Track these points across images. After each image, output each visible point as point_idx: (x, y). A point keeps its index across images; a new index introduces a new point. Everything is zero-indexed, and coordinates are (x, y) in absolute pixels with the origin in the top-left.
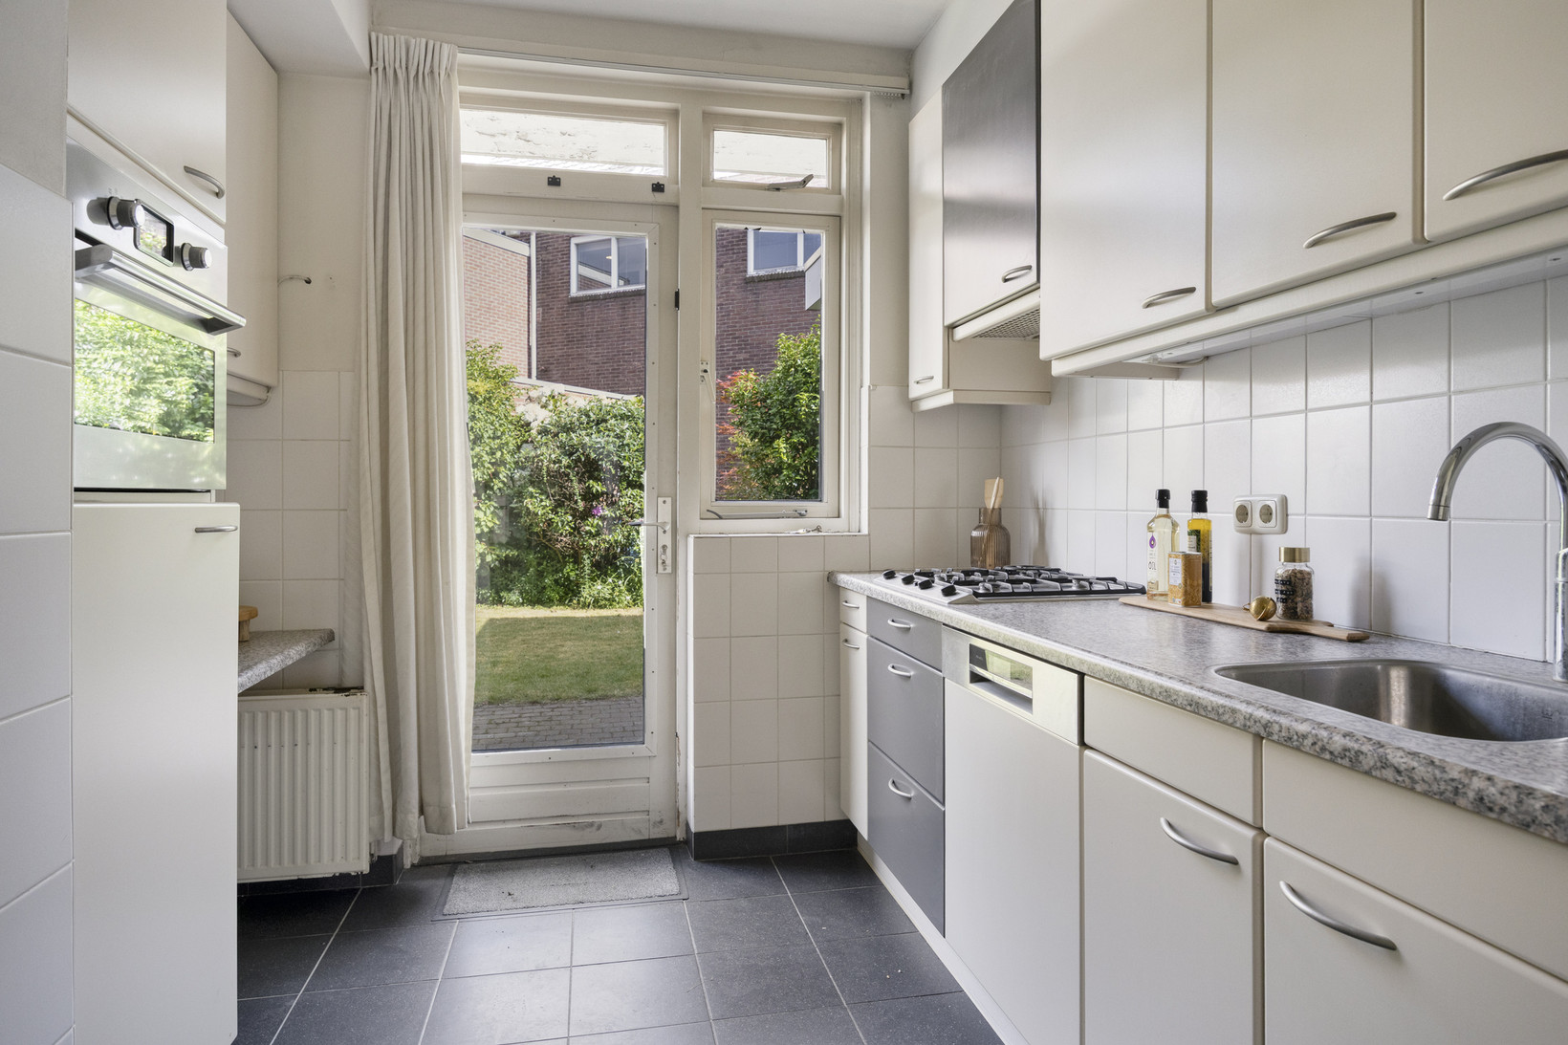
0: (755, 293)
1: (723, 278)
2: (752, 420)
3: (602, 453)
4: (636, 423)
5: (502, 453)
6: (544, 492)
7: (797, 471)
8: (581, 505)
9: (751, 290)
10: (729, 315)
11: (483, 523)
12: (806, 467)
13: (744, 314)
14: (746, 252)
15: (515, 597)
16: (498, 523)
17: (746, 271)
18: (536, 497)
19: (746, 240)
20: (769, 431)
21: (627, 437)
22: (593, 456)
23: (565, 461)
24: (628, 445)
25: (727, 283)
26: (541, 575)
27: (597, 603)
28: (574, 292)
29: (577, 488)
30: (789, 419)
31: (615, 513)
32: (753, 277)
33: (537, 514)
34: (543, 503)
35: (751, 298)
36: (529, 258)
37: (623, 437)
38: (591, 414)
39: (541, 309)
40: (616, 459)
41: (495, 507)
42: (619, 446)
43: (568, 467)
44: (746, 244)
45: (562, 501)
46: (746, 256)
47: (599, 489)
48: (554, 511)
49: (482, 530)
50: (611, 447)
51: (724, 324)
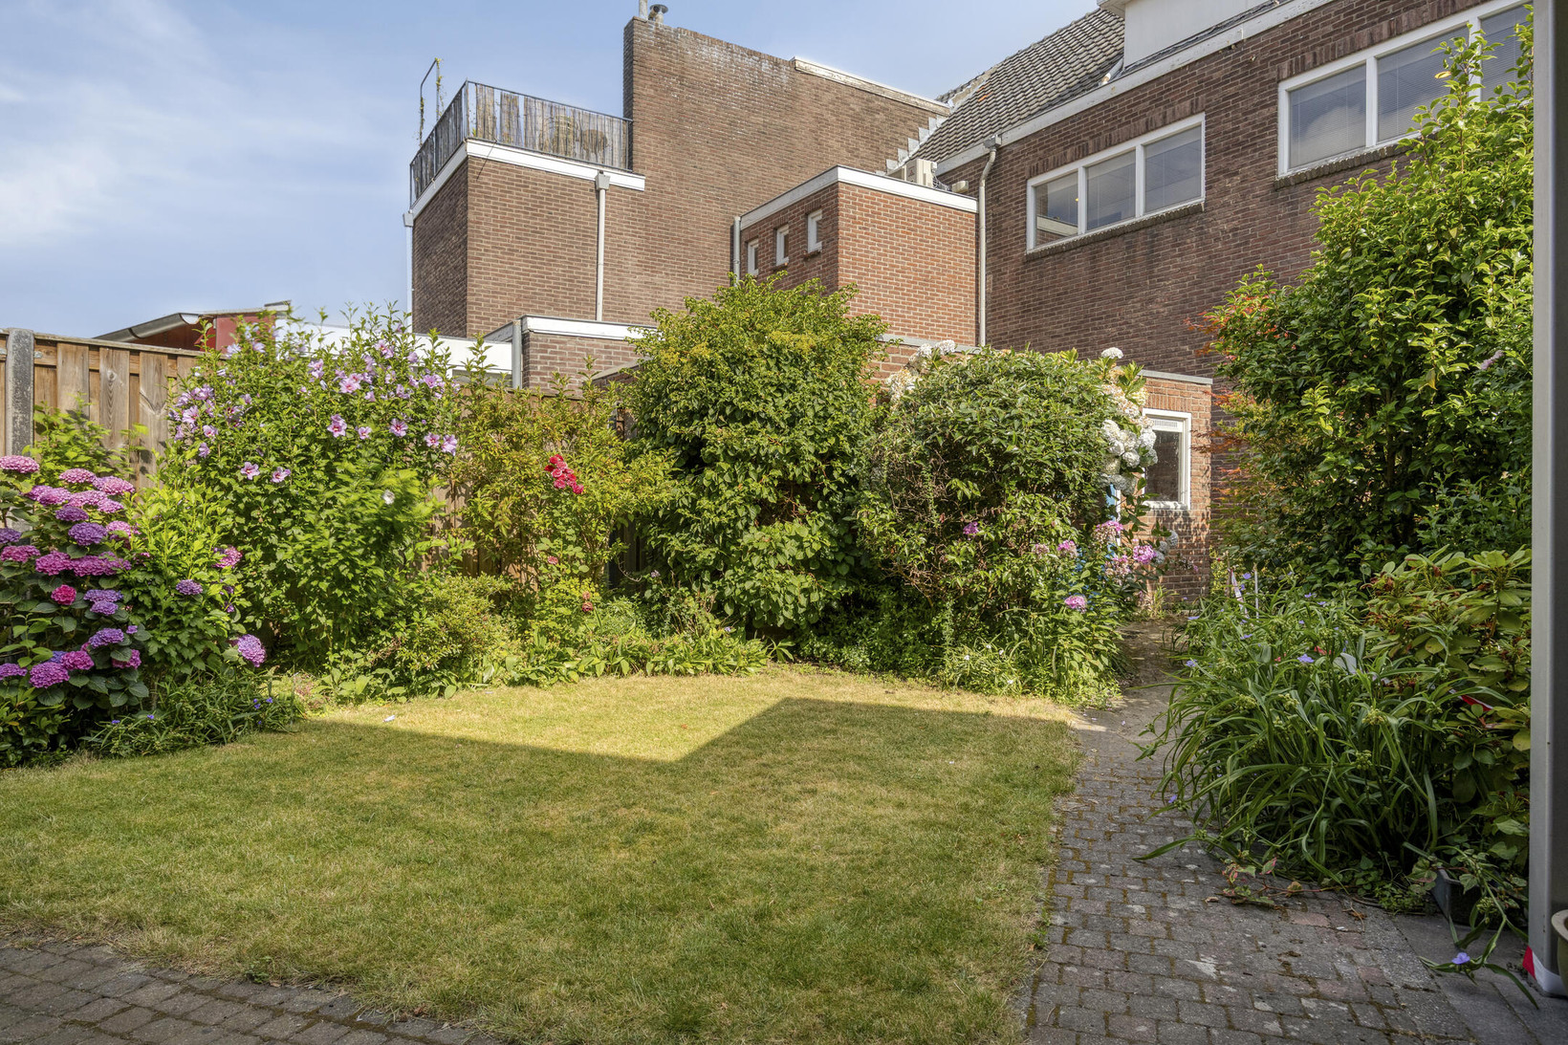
0: (1292, 203)
1: (1239, 190)
2: (1259, 362)
3: (970, 433)
4: (1042, 384)
5: (838, 439)
6: (886, 498)
7: (1358, 455)
8: (937, 519)
9: (1283, 200)
10: (1247, 243)
11: (806, 545)
12: (1379, 449)
13: (1273, 237)
14: (1276, 144)
15: (857, 656)
16: (828, 544)
17: (1274, 173)
18: (874, 506)
19: (1276, 127)
20: (1295, 380)
21: (1019, 404)
22: (958, 437)
23: (917, 447)
24: (1019, 417)
25: (1243, 197)
26: (898, 625)
27: (967, 682)
28: (1031, 247)
29: (931, 490)
30: (1341, 350)
31: (996, 534)
32: (1286, 179)
33: (871, 533)
34: (883, 516)
35: (1284, 211)
36: (978, 215)
37: (1014, 406)
38: (969, 373)
39: (991, 277)
40: (995, 440)
41: (827, 521)
42: (1004, 421)
43: (921, 457)
44: (1276, 132)
45: (911, 513)
46: (1276, 150)
47: (968, 493)
48: (900, 528)
49: (805, 555)
50: (989, 424)
51: (1239, 257)
